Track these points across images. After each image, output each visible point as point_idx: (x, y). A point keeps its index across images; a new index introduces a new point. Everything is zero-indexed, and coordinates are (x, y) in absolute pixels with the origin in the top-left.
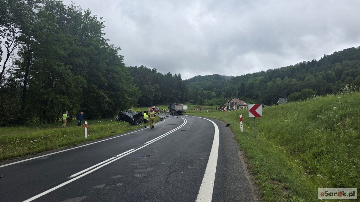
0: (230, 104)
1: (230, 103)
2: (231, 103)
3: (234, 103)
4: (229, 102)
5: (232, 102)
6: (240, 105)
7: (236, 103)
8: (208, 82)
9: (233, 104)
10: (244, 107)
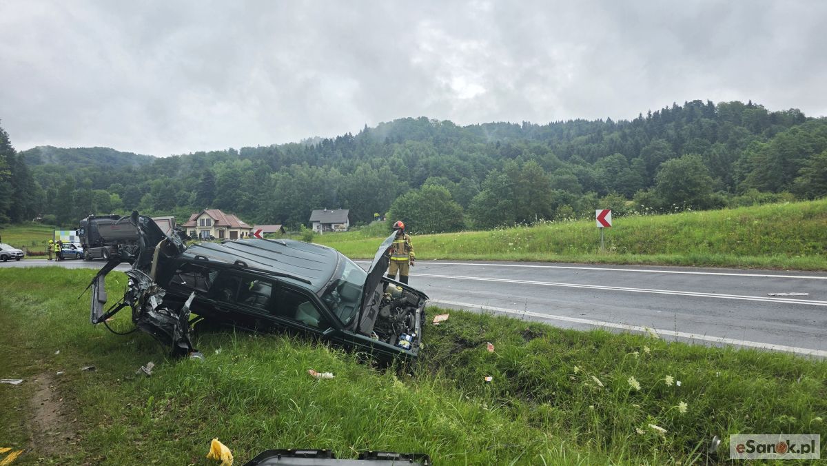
0: (199, 225)
1: (198, 221)
2: (203, 220)
3: (213, 222)
4: (196, 220)
5: (205, 217)
6: (229, 227)
7: (216, 221)
8: (82, 167)
9: (209, 224)
10: (238, 231)
